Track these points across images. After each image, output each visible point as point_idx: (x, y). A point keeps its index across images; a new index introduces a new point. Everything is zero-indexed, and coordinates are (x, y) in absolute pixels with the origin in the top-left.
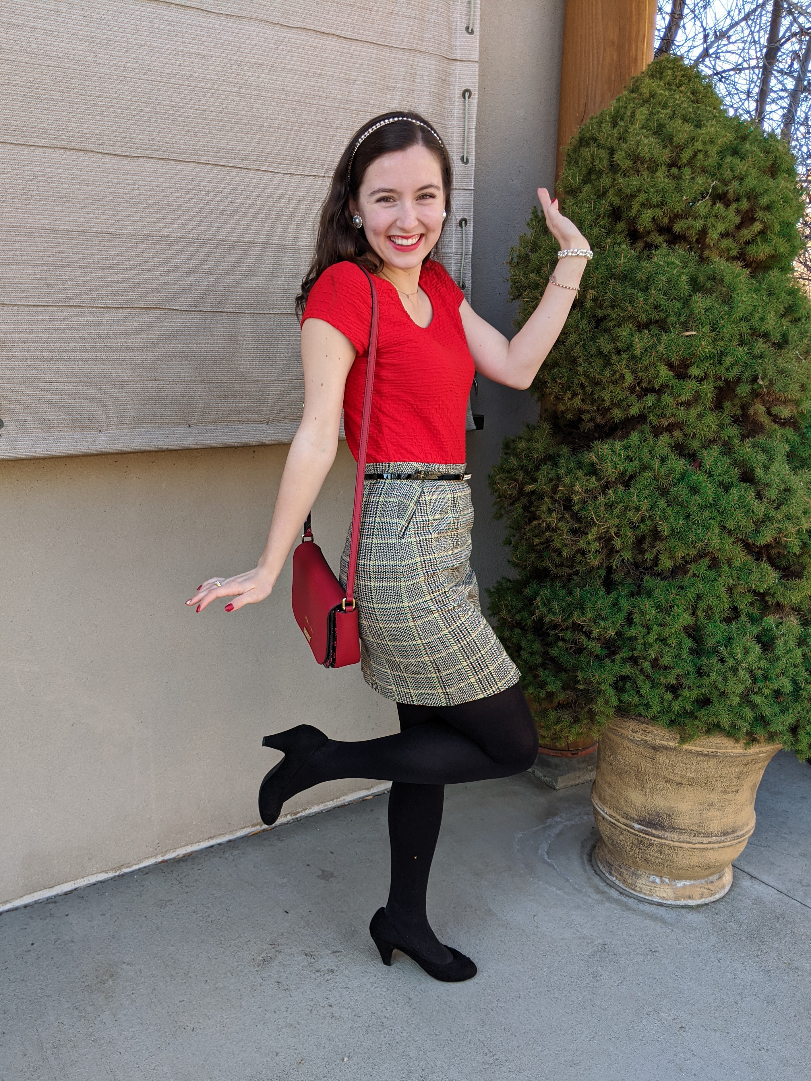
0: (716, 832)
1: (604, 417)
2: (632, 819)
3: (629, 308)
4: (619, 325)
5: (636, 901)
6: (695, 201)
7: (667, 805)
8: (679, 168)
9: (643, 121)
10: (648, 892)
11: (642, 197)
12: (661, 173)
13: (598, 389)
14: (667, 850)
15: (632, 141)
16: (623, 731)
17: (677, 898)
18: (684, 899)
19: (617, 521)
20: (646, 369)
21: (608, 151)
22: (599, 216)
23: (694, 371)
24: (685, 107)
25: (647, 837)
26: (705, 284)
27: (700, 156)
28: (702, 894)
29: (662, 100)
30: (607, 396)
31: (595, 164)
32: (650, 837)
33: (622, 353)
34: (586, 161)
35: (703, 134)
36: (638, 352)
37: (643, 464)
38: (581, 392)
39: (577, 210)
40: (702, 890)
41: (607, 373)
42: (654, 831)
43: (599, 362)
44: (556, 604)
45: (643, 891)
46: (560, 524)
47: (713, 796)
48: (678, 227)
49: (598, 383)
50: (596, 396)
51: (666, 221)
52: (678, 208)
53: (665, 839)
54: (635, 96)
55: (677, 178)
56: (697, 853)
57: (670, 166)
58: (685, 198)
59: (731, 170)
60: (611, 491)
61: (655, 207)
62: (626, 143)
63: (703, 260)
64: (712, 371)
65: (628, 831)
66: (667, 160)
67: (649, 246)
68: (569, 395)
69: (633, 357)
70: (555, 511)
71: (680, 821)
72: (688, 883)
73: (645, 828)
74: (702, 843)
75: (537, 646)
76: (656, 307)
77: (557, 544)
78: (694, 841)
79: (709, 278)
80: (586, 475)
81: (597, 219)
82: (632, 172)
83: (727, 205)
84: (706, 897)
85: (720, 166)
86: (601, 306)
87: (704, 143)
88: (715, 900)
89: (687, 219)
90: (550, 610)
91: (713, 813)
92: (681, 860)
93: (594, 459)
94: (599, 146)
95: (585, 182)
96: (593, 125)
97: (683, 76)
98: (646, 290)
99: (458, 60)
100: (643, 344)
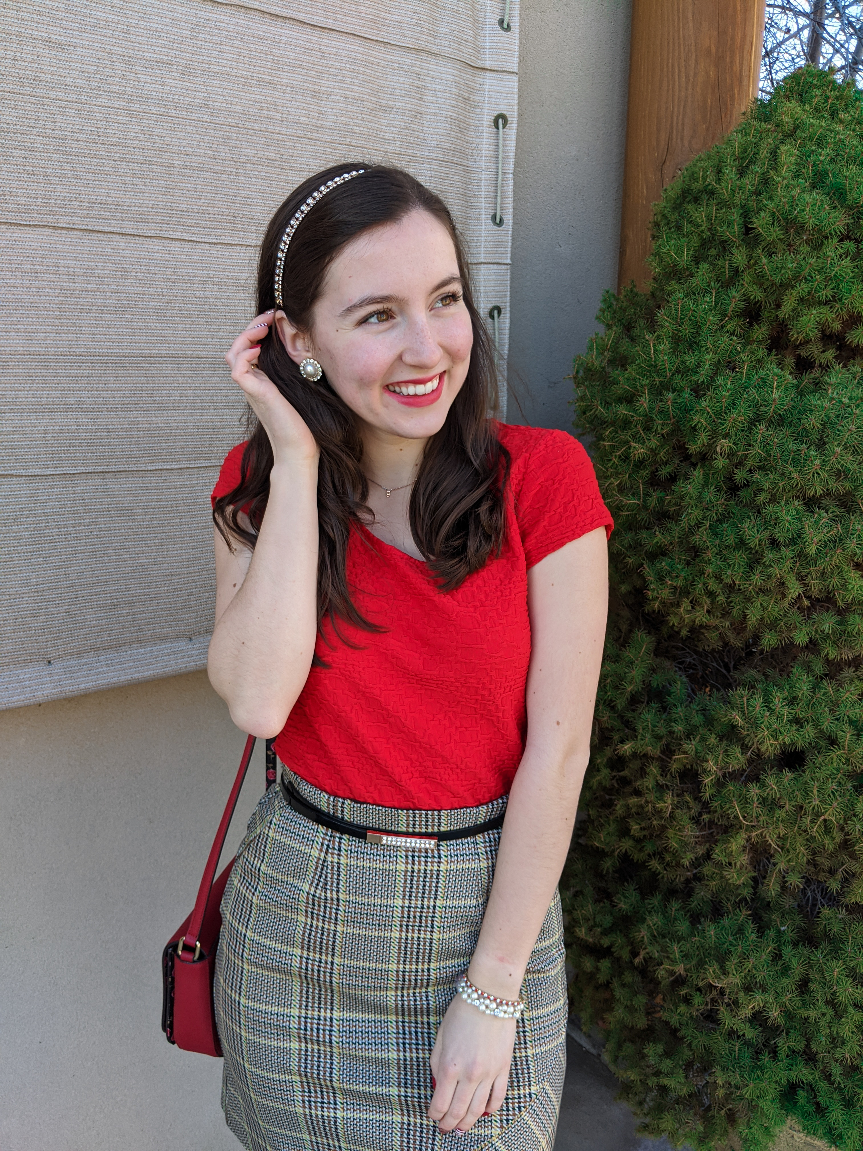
3: (795, 475)
4: (773, 499)
9: (792, 167)
11: (802, 289)
13: (737, 599)
22: (726, 315)
33: (783, 548)
34: (698, 226)
36: (812, 550)
41: (757, 579)
43: (740, 558)
44: (674, 946)
49: (739, 592)
51: (838, 326)
54: (769, 126)
55: (857, 257)
57: (843, 238)
60: (770, 779)
61: (822, 304)
62: (770, 200)
66: (840, 228)
67: (810, 366)
68: (686, 604)
69: (801, 555)
70: (669, 790)
80: (722, 743)
81: (722, 320)
86: (740, 466)
90: (664, 953)
93: (738, 720)
94: (722, 204)
95: (697, 260)
96: (705, 170)
97: (837, 98)
98: (821, 445)
99: (487, 69)
100: (820, 536)
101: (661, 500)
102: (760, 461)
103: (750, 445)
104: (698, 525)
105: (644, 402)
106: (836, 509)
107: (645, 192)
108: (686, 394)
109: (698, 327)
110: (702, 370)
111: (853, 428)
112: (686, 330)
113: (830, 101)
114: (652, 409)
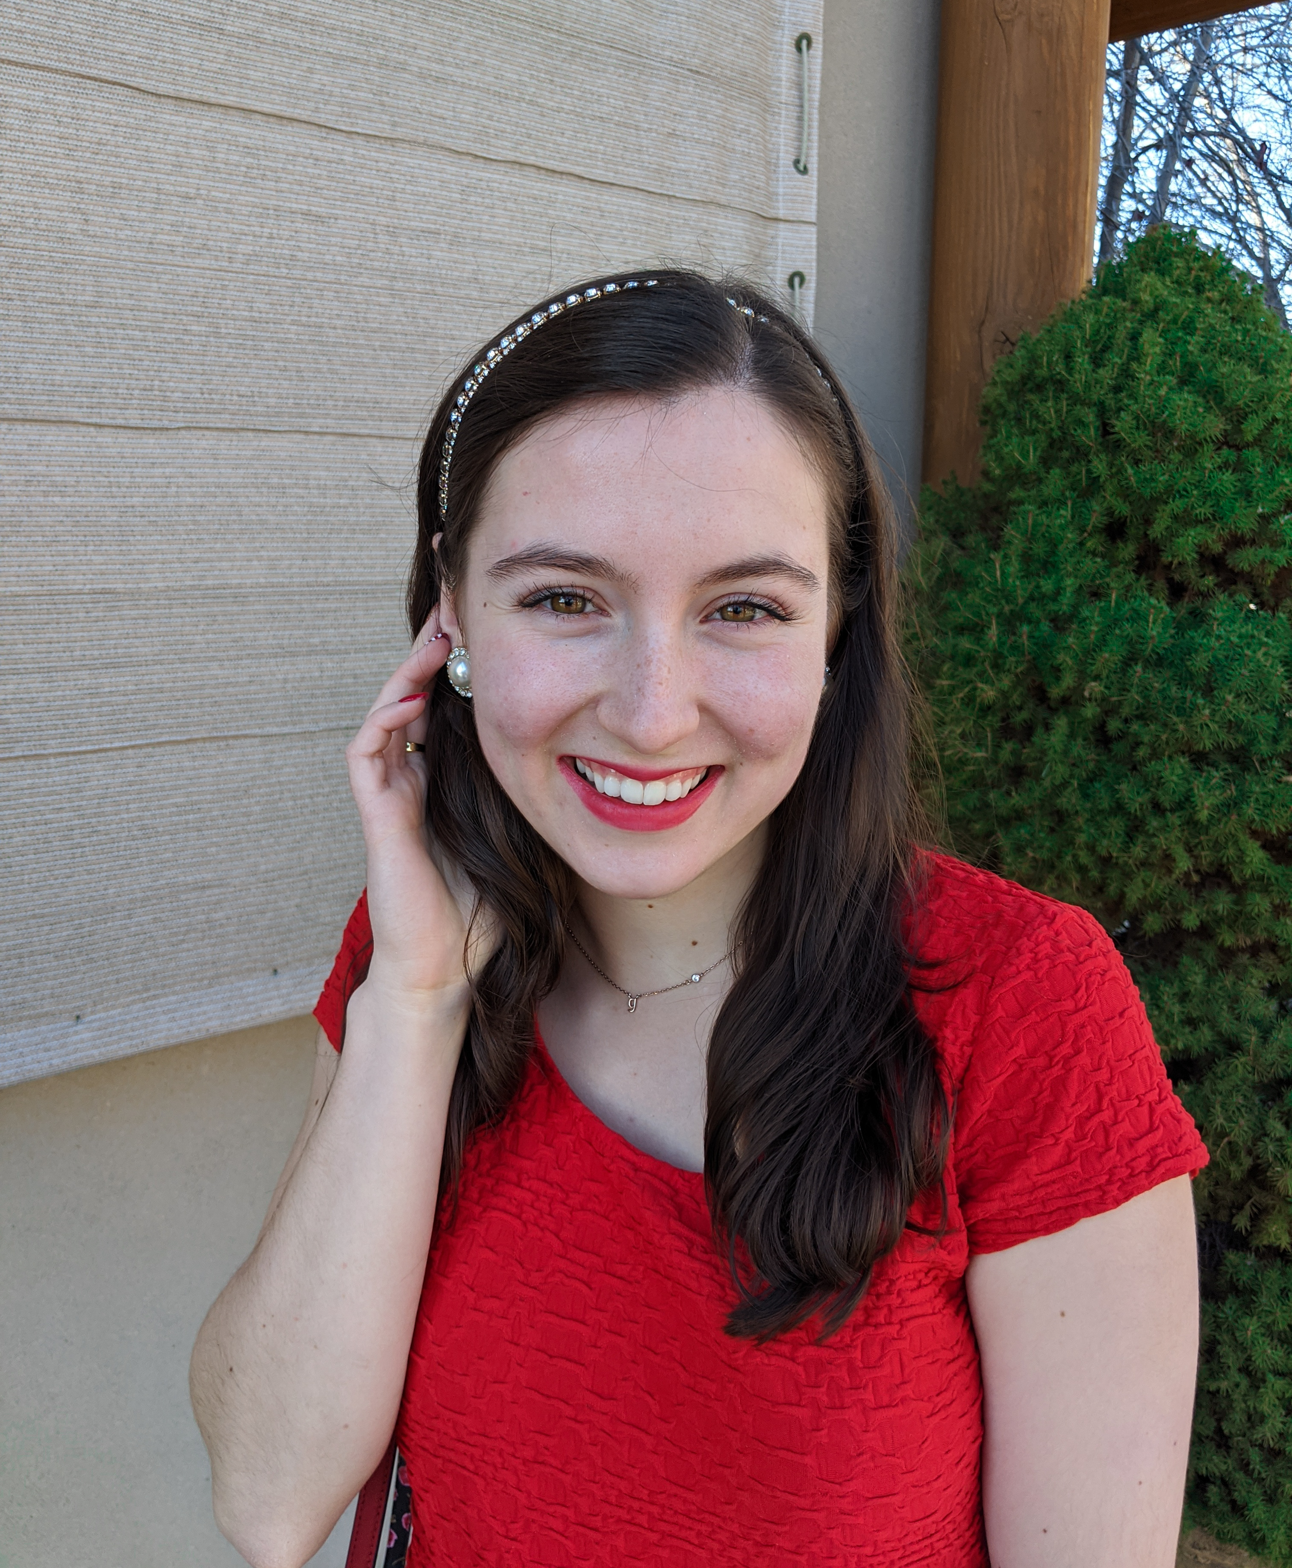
3: (1180, 726)
4: (1155, 755)
8: (1240, 450)
9: (1158, 359)
11: (1177, 505)
12: (1209, 460)
13: (1115, 874)
15: (1146, 396)
21: (1095, 411)
22: (1085, 531)
27: (1279, 430)
30: (1134, 890)
31: (1067, 430)
33: (1169, 814)
34: (1046, 423)
36: (1203, 816)
41: (1137, 850)
43: (1117, 825)
48: (1240, 561)
49: (1116, 866)
51: (1219, 548)
52: (1246, 527)
54: (1124, 304)
55: (1239, 470)
57: (1224, 447)
58: (1259, 510)
61: (1201, 523)
62: (1133, 399)
66: (1217, 435)
69: (1190, 822)
76: (1232, 727)
81: (1082, 538)
86: (1114, 714)
89: (1260, 546)
94: (1073, 399)
95: (1046, 463)
96: (1050, 353)
98: (1208, 691)
99: (781, 220)
100: (1211, 800)
101: (1016, 754)
102: (1137, 708)
103: (1124, 690)
104: (1065, 784)
105: (992, 635)
106: (1227, 766)
107: (958, 356)
108: (1044, 627)
110: (1063, 599)
111: (1245, 672)
113: (1193, 273)
114: (1002, 644)
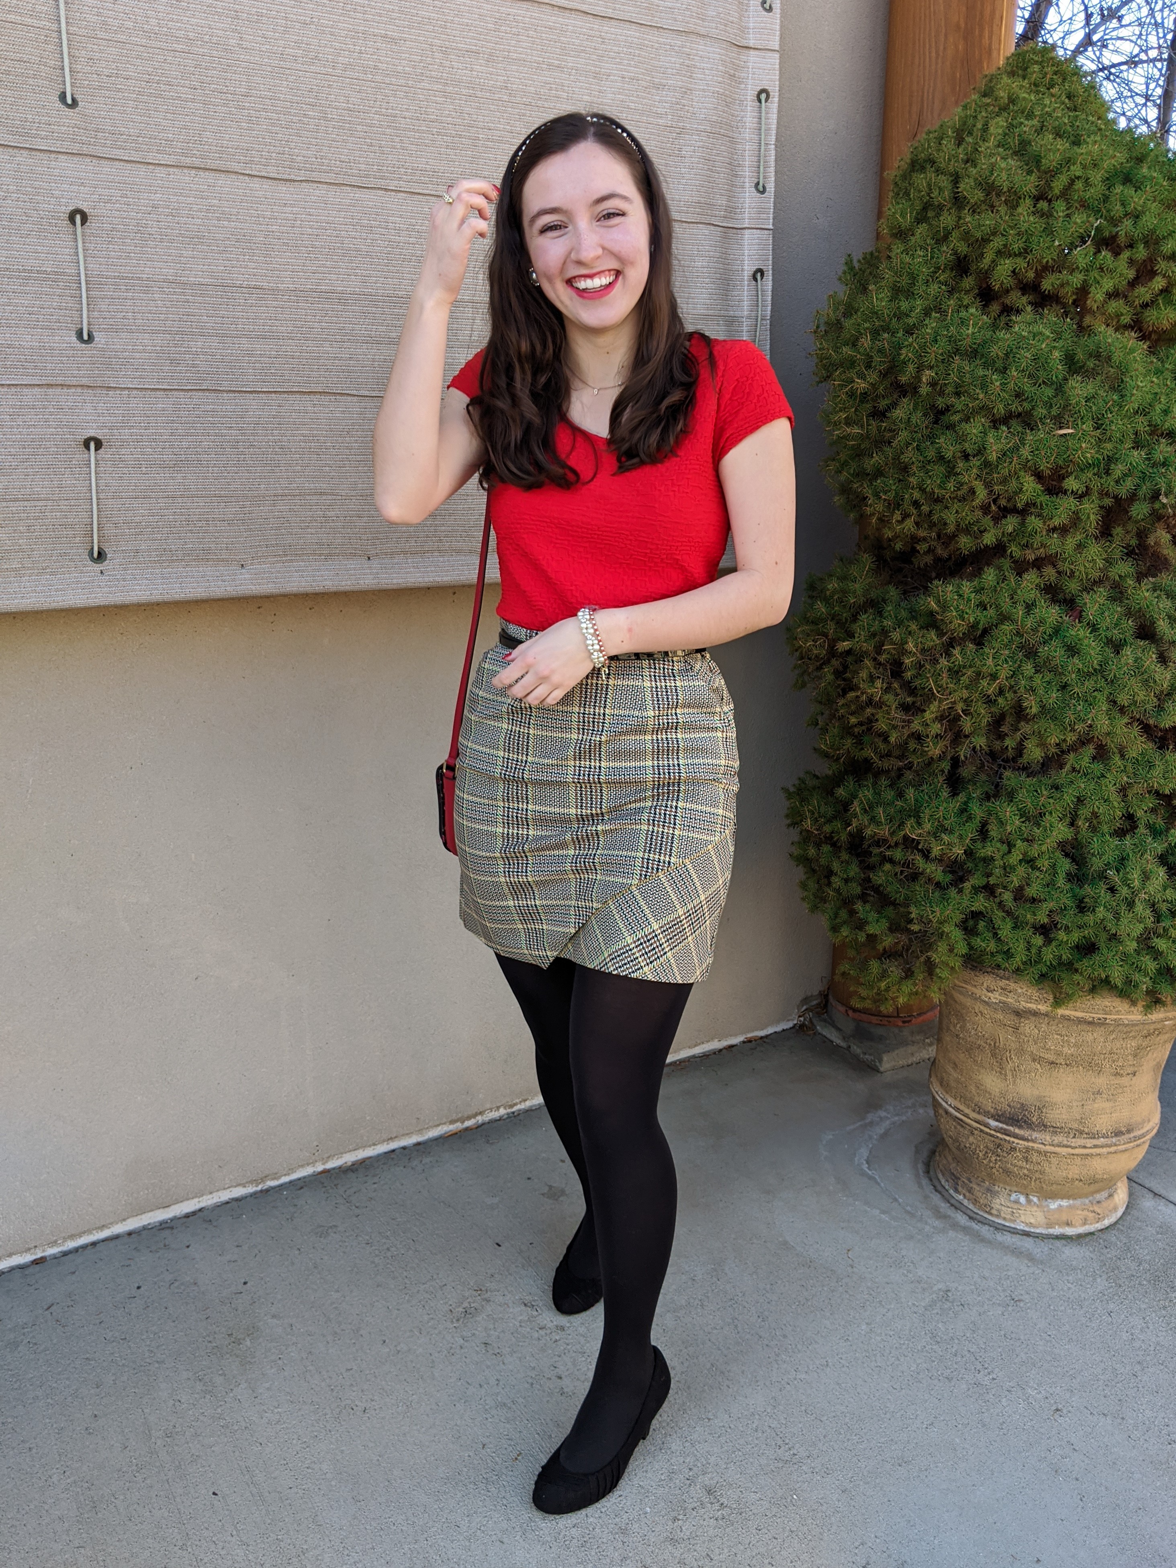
0: (1104, 1131)
1: (946, 547)
2: (987, 1114)
3: (981, 396)
4: (967, 420)
5: (991, 1229)
6: (1072, 246)
7: (1036, 1093)
8: (1050, 201)
9: (999, 137)
10: (1008, 1217)
11: (997, 243)
12: (1024, 209)
13: (938, 507)
14: (1035, 1157)
15: (984, 164)
16: (974, 989)
17: (1050, 1225)
18: (1060, 1225)
19: (965, 694)
20: (1004, 481)
21: (951, 179)
22: (939, 268)
23: (1072, 484)
24: (1058, 117)
25: (1008, 1138)
26: (1085, 364)
27: (1079, 185)
28: (1085, 1219)
29: (1026, 108)
30: (951, 518)
31: (932, 195)
32: (1012, 1139)
33: (971, 458)
34: (920, 191)
35: (1082, 154)
36: (993, 457)
37: (1001, 614)
38: (915, 512)
39: (907, 259)
40: (1086, 1212)
41: (951, 486)
42: (1017, 1131)
43: (939, 470)
44: (881, 810)
45: (1003, 1215)
46: (886, 697)
47: (1100, 1081)
48: (1047, 284)
49: (938, 500)
50: (935, 518)
51: (1031, 275)
52: (1048, 257)
53: (1033, 1141)
54: (989, 101)
55: (1047, 215)
56: (1078, 1161)
57: (1037, 199)
58: (1057, 243)
59: (1122, 204)
60: (956, 651)
61: (1016, 255)
62: (975, 167)
63: (1082, 329)
64: (1096, 485)
65: (981, 1131)
66: (1033, 190)
67: (1008, 310)
68: (897, 516)
69: (987, 464)
70: (879, 678)
71: (1054, 1116)
72: (1064, 1203)
73: (1005, 1126)
74: (1085, 1147)
75: (854, 870)
76: (1018, 395)
77: (882, 725)
78: (1073, 1145)
79: (1091, 355)
80: (921, 628)
81: (936, 272)
82: (984, 207)
83: (1116, 254)
84: (1091, 1224)
85: (1106, 199)
86: (942, 393)
87: (1084, 167)
88: (1103, 1227)
89: (1060, 272)
90: (873, 819)
91: (1100, 1104)
92: (1054, 1171)
93: (933, 605)
94: (938, 171)
95: (919, 221)
96: (930, 142)
97: (1055, 73)
98: (1004, 371)
99: (750, 48)
100: (1000, 446)
101: (879, 429)
102: (956, 387)
103: (948, 374)
104: (907, 445)
105: (866, 342)
108: (900, 334)
109: (913, 278)
110: (913, 314)
112: (905, 281)
114: (871, 348)
